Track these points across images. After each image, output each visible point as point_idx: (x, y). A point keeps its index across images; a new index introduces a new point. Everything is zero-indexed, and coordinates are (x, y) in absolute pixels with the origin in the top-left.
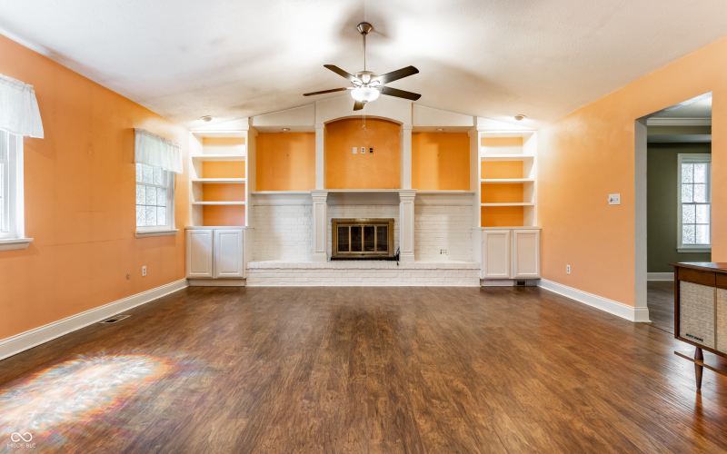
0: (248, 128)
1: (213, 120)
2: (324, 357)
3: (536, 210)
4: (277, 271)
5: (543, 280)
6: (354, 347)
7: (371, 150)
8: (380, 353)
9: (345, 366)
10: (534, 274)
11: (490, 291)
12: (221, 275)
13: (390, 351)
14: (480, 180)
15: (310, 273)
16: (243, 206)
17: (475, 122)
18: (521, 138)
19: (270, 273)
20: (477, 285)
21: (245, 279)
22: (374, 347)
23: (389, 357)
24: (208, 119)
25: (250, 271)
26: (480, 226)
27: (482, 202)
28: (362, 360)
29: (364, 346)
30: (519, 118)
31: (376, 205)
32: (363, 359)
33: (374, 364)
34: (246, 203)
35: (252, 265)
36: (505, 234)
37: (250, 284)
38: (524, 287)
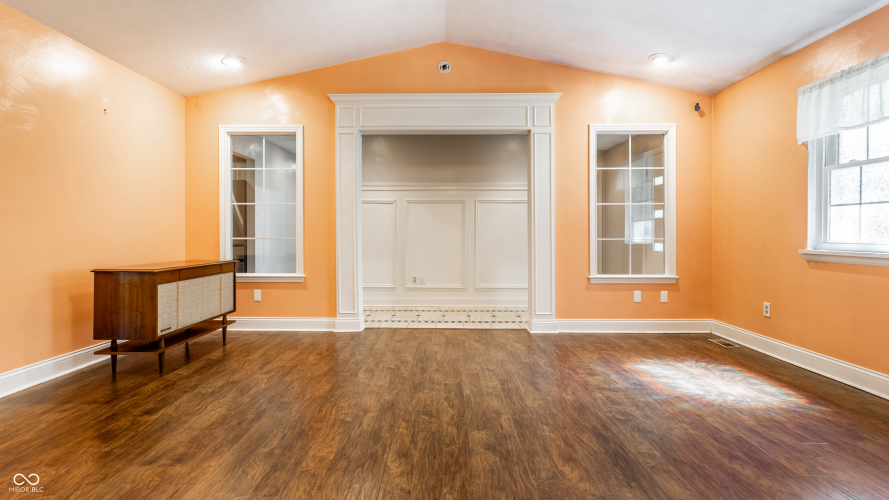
2: (496, 402)
6: (461, 415)
8: (425, 407)
9: (467, 392)
13: (411, 409)
22: (431, 415)
23: (415, 401)
28: (448, 397)
29: (445, 418)
32: (446, 399)
33: (434, 393)
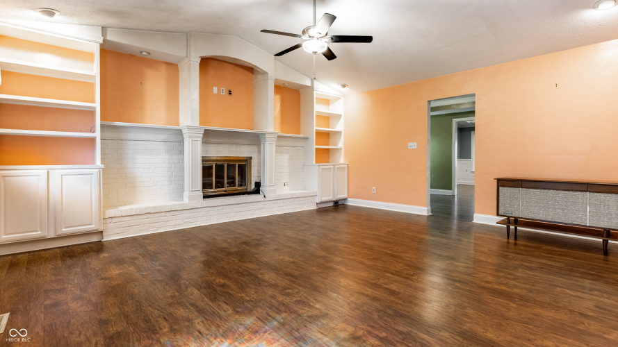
0: (101, 42)
1: (57, 16)
3: (343, 151)
4: (147, 216)
5: (349, 199)
7: (230, 93)
10: (344, 195)
11: (322, 211)
12: (65, 231)
14: (315, 128)
15: (185, 214)
16: (93, 140)
17: (312, 83)
18: (328, 100)
19: (137, 220)
20: (314, 207)
21: (102, 232)
24: (50, 12)
25: (109, 220)
26: (314, 162)
27: (316, 145)
30: (344, 86)
31: (237, 144)
34: (97, 134)
35: (111, 212)
36: (330, 169)
37: (107, 238)
38: (338, 205)
